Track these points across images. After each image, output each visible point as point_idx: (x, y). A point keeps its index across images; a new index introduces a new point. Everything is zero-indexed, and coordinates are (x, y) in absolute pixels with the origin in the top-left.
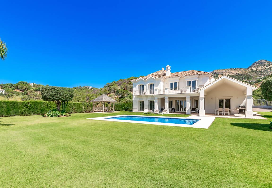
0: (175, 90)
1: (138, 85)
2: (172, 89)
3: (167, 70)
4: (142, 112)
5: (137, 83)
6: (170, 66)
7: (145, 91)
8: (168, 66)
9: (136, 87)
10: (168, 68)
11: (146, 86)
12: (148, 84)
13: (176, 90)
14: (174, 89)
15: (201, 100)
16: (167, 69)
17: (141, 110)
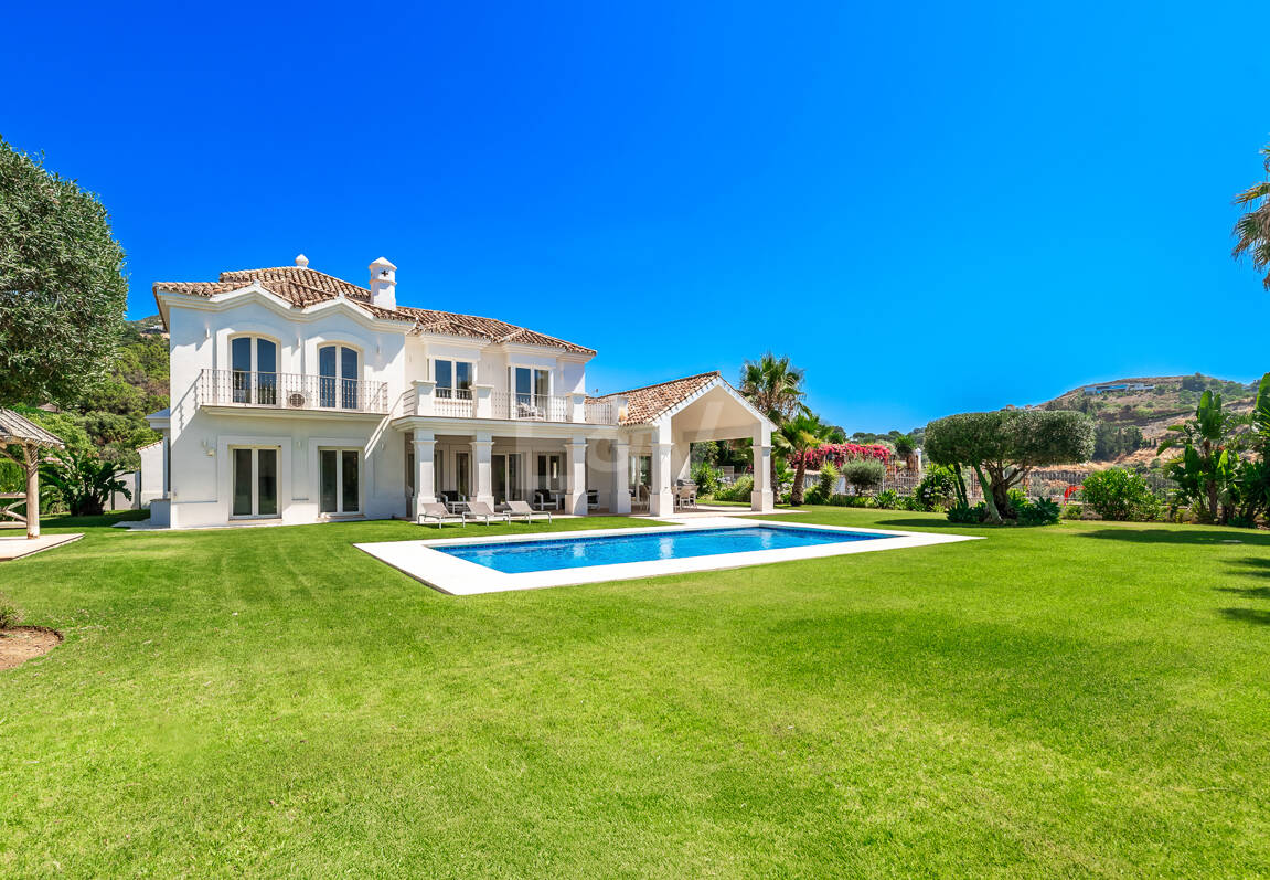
0: (441, 399)
1: (229, 331)
2: (447, 394)
3: (385, 285)
4: (271, 523)
5: (223, 315)
6: (390, 264)
7: (287, 385)
8: (382, 261)
9: (209, 343)
10: (385, 273)
11: (299, 351)
12: (319, 340)
13: (445, 400)
14: (454, 394)
15: (662, 457)
16: (381, 277)
17: (241, 508)
